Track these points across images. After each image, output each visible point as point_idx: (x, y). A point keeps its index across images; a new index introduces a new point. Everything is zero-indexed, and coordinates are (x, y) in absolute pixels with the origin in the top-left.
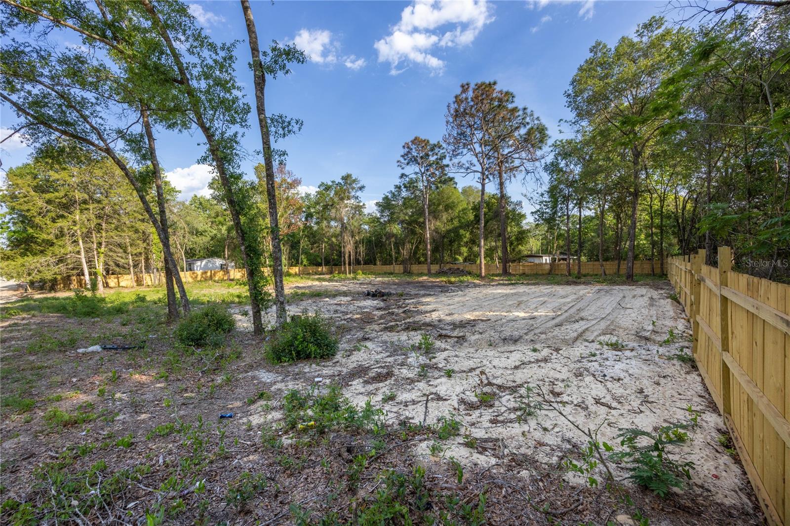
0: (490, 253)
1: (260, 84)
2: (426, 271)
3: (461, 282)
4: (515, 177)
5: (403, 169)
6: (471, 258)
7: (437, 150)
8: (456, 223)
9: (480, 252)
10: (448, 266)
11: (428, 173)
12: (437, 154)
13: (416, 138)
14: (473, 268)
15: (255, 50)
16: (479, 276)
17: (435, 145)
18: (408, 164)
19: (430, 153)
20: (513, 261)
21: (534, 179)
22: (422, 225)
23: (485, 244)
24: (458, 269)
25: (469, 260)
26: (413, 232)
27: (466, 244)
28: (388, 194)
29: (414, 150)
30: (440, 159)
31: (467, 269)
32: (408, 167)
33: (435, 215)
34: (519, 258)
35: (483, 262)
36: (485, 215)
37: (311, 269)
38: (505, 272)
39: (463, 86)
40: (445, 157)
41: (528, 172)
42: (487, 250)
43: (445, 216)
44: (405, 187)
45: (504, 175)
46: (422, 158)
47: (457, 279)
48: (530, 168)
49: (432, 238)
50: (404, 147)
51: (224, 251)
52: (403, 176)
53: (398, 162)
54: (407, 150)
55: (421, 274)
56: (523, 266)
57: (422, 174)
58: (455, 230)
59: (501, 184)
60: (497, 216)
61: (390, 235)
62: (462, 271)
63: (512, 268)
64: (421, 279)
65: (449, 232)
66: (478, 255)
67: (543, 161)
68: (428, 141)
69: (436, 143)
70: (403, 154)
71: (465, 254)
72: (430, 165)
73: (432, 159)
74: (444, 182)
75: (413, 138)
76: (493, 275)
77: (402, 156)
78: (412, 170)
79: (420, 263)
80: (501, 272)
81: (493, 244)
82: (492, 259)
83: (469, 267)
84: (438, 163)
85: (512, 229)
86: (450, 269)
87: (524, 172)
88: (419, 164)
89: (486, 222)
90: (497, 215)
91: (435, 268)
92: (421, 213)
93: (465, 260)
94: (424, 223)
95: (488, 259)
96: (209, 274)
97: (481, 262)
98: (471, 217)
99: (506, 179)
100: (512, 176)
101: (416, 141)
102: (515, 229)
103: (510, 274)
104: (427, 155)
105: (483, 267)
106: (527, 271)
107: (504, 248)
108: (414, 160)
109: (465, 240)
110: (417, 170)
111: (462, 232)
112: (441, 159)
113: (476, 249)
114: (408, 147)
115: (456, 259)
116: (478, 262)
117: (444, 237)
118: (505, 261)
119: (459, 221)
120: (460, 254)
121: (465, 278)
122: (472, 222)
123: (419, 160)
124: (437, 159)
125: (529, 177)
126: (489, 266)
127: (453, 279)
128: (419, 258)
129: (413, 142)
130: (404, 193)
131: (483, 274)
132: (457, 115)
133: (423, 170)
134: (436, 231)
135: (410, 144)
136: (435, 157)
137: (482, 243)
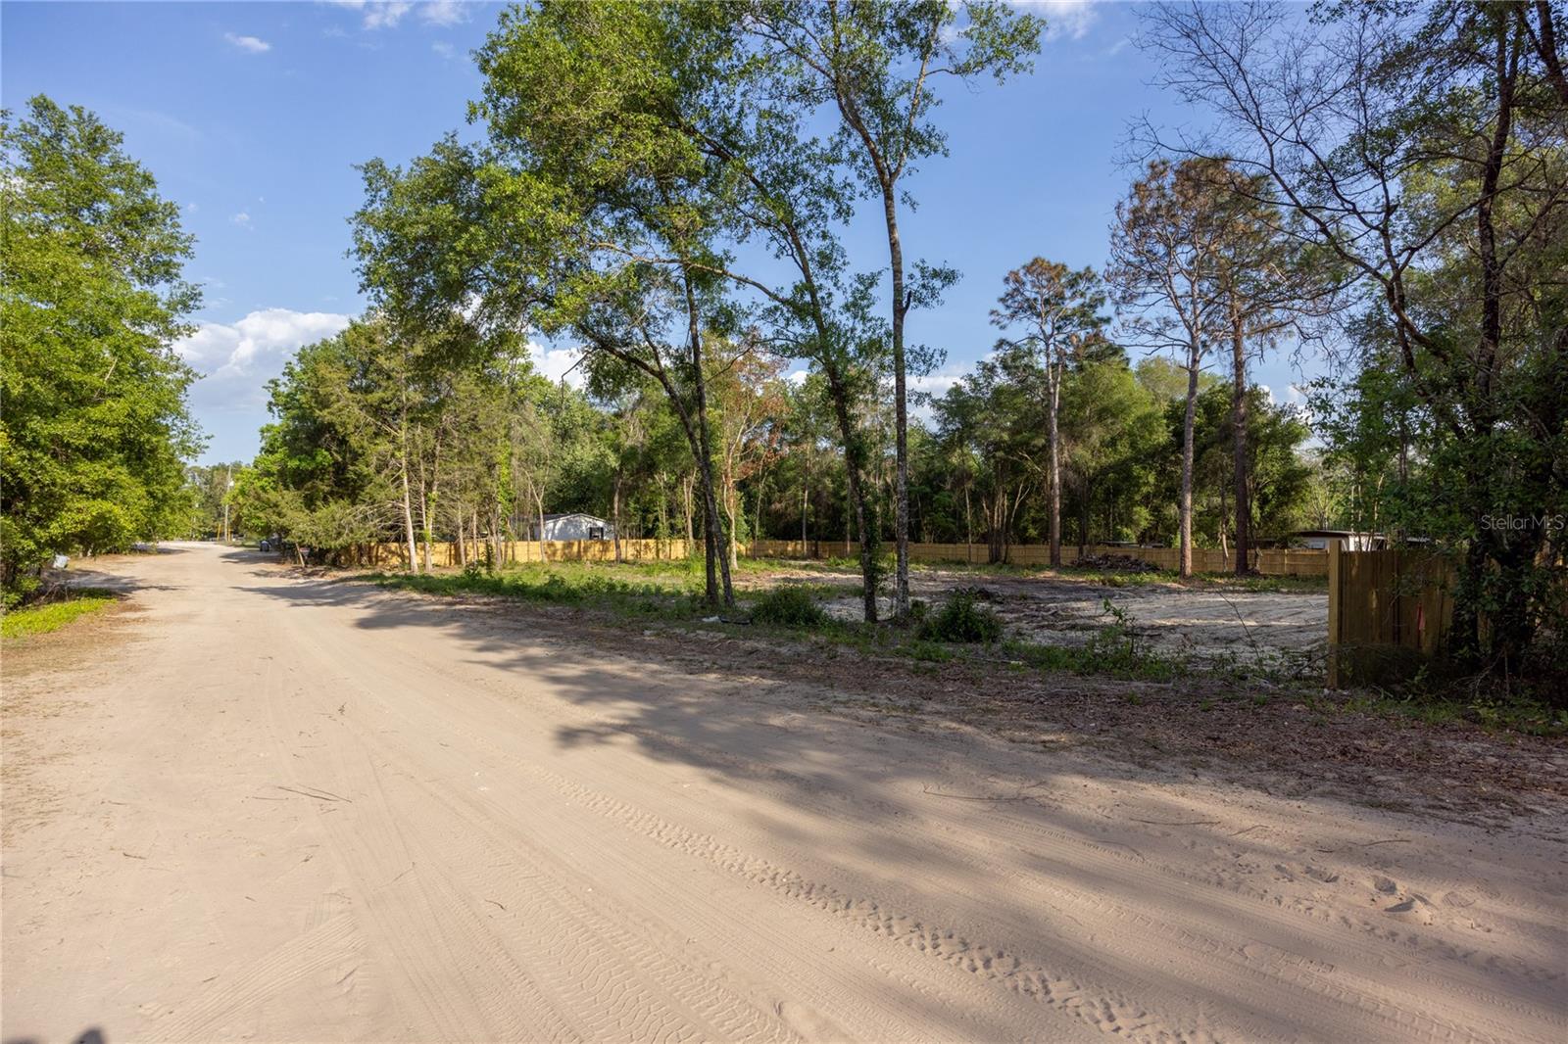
0: (1206, 526)
1: (899, 312)
2: (1047, 561)
3: (1136, 583)
4: (1273, 346)
5: (1003, 328)
6: (1161, 533)
7: (1082, 285)
8: (1124, 450)
9: (1182, 520)
10: (1100, 551)
11: (1060, 337)
12: (1082, 295)
13: (1035, 261)
14: (1164, 557)
15: (897, 273)
16: (1180, 574)
17: (1080, 276)
18: (1012, 316)
19: (1068, 293)
20: (1267, 545)
21: (1322, 354)
22: (1043, 455)
23: (1194, 502)
24: (1127, 558)
25: (1152, 539)
26: (1017, 469)
27: (1146, 500)
28: (962, 383)
29: (1028, 286)
30: (1091, 306)
31: (1147, 559)
32: (1015, 322)
33: (1073, 431)
34: (1285, 538)
35: (1190, 544)
36: (1198, 430)
37: (772, 546)
38: (1243, 568)
39: (1152, 166)
40: (1102, 301)
41: (1306, 337)
42: (1200, 514)
43: (1097, 434)
44: (1005, 367)
45: (1247, 344)
46: (1047, 302)
47: (1126, 579)
48: (1311, 331)
49: (1065, 484)
50: (1007, 280)
51: (611, 502)
52: (1001, 343)
53: (992, 313)
54: (1012, 285)
55: (1036, 567)
56: (1293, 556)
57: (1047, 339)
58: (1123, 469)
59: (1239, 366)
60: (1227, 438)
61: (962, 476)
62: (1137, 563)
63: (1261, 560)
64: (1041, 576)
65: (1104, 471)
66: (1175, 527)
67: (1344, 314)
68: (1064, 268)
69: (1082, 271)
70: (1002, 295)
71: (1144, 524)
72: (1066, 318)
73: (1072, 305)
74: (1099, 357)
75: (1028, 261)
76: (1212, 574)
77: (1002, 300)
78: (1021, 330)
79: (1025, 541)
80: (1233, 568)
81: (1217, 500)
82: (1213, 537)
83: (1150, 553)
84: (1084, 314)
85: (1268, 467)
86: (1106, 557)
87: (1296, 339)
88: (1039, 315)
89: (1199, 452)
90: (1226, 435)
91: (1069, 553)
92: (1040, 425)
93: (1142, 539)
94: (1046, 448)
95: (1203, 536)
96: (575, 549)
97: (1183, 543)
98: (1162, 436)
99: (1250, 355)
100: (1267, 346)
101: (1036, 267)
102: (1276, 468)
103: (1255, 574)
104: (1061, 297)
105: (1189, 553)
106: (1303, 570)
107: (1244, 513)
108: (1030, 307)
109: (1145, 490)
110: (1035, 330)
111: (1137, 469)
112: (1093, 306)
113: (1172, 510)
114: (1017, 281)
115: (1119, 535)
116: (1178, 543)
117: (1092, 481)
118: (1244, 542)
119: (1133, 445)
120: (1130, 522)
121: (1146, 578)
122: (1165, 448)
123: (1039, 308)
124: (1083, 305)
125: (1308, 349)
126: (1205, 554)
127: (1118, 578)
128: (1026, 529)
129: (1028, 269)
130: (1001, 379)
131: (1188, 571)
132: (1138, 221)
133: (1048, 329)
134: (1074, 467)
135: (1021, 273)
136: (1079, 301)
137: (1188, 502)
